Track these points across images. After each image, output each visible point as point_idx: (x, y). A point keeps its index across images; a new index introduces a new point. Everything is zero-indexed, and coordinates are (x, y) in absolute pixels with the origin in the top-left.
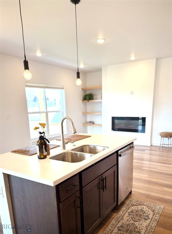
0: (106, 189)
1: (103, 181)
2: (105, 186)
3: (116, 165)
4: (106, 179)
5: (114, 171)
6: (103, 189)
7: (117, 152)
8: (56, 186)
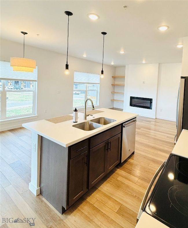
0: (110, 150)
1: (108, 144)
2: (109, 148)
3: (121, 133)
4: (110, 143)
5: (119, 138)
6: (108, 150)
7: (122, 124)
8: (69, 147)
